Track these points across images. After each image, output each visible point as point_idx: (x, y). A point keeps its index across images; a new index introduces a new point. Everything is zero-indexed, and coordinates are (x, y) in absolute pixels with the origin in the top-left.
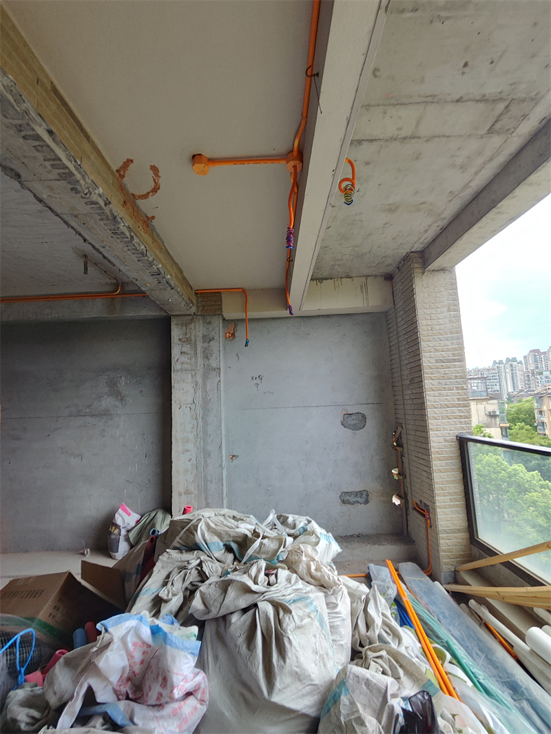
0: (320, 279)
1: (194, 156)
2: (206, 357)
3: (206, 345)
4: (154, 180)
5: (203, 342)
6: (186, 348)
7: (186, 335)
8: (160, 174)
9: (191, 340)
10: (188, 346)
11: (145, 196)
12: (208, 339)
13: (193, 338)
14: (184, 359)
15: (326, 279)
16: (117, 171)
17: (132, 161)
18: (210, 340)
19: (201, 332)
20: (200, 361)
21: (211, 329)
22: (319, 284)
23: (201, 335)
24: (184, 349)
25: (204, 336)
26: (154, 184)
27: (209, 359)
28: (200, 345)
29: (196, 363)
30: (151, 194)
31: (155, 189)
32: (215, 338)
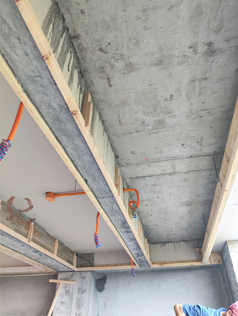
0: (163, 242)
1: (47, 193)
2: (79, 307)
3: (80, 296)
4: (29, 203)
5: (78, 293)
6: (65, 299)
7: (66, 287)
8: (31, 201)
9: (70, 292)
10: (67, 297)
11: (27, 210)
12: (81, 291)
13: (71, 290)
14: (62, 308)
15: (168, 243)
16: (8, 202)
17: (14, 197)
18: (83, 292)
19: (77, 285)
20: (74, 310)
21: (84, 283)
22: (163, 246)
23: (77, 288)
24: (63, 300)
25: (79, 289)
26: (29, 205)
27: (80, 309)
28: (75, 296)
29: (71, 312)
30: (29, 209)
31: (31, 207)
32: (87, 290)
